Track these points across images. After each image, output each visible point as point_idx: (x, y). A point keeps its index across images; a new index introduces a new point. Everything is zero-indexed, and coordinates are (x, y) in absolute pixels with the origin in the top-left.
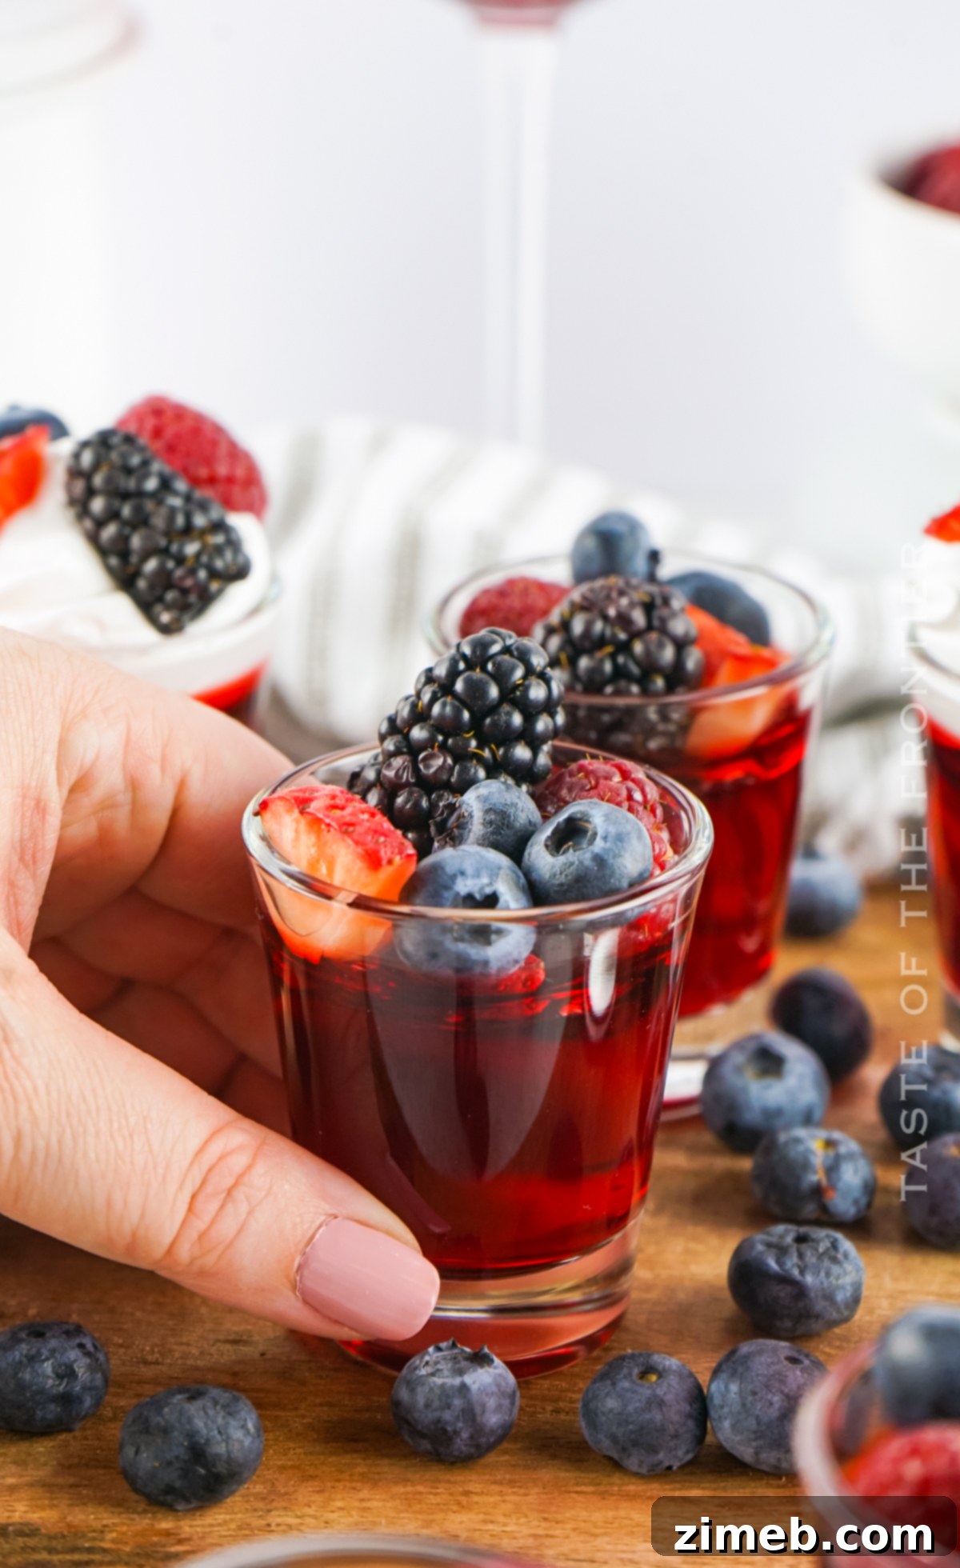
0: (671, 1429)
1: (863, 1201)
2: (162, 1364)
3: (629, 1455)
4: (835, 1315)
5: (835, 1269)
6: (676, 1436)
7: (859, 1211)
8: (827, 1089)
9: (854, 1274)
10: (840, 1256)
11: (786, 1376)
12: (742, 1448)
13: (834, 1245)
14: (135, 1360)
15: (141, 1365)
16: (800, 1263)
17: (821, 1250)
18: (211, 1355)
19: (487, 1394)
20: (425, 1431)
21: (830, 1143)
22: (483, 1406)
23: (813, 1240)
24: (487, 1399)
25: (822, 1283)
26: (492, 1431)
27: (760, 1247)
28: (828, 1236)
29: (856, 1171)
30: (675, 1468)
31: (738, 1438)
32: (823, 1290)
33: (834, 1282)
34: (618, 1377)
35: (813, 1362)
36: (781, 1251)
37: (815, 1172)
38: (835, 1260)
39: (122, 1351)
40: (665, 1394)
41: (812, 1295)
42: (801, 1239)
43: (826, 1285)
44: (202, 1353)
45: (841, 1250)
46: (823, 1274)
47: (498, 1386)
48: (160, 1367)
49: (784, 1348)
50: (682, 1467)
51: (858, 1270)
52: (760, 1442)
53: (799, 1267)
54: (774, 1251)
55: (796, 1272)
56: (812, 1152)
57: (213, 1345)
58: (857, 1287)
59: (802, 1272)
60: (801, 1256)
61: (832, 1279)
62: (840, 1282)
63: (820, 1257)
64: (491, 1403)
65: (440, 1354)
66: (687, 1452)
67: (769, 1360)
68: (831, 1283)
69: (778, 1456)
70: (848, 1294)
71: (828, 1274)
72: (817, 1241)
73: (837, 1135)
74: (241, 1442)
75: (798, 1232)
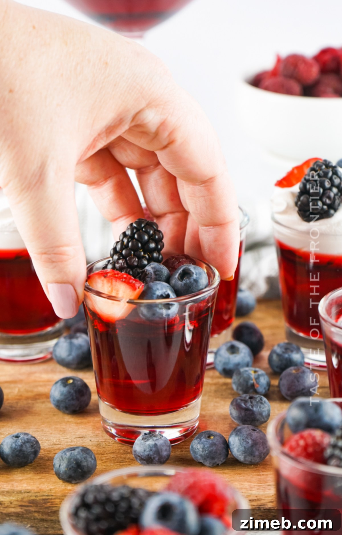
0: (219, 452)
1: (267, 388)
2: (60, 444)
3: (206, 461)
4: (263, 420)
5: (262, 406)
6: (220, 454)
7: (266, 391)
8: (252, 358)
9: (268, 407)
10: (263, 402)
11: (252, 434)
12: (240, 457)
13: (261, 399)
14: (52, 444)
15: (54, 445)
16: (251, 404)
17: (257, 401)
18: (75, 441)
19: (162, 446)
20: (145, 458)
21: (255, 372)
22: (162, 450)
23: (255, 398)
24: (162, 447)
25: (258, 410)
26: (165, 457)
27: (239, 401)
28: (259, 397)
29: (264, 379)
30: (220, 464)
31: (239, 454)
32: (259, 412)
33: (262, 410)
34: (201, 438)
35: (259, 430)
36: (245, 401)
37: (252, 380)
38: (262, 403)
39: (47, 441)
40: (216, 442)
41: (256, 413)
42: (251, 398)
43: (260, 410)
44: (72, 441)
45: (263, 400)
46: (259, 407)
47: (165, 443)
48: (60, 445)
49: (250, 427)
50: (222, 464)
51: (269, 406)
52: (246, 454)
53: (251, 405)
54: (243, 401)
55: (250, 407)
56: (251, 374)
57: (75, 438)
58: (269, 411)
59: (252, 407)
60: (251, 402)
61: (261, 408)
62: (264, 409)
63: (257, 402)
64: (164, 448)
65: (146, 436)
66: (224, 459)
67: (247, 430)
68: (261, 410)
69: (251, 458)
70: (266, 413)
71: (260, 407)
72: (256, 398)
73: (257, 369)
74: (91, 461)
75: (250, 396)
